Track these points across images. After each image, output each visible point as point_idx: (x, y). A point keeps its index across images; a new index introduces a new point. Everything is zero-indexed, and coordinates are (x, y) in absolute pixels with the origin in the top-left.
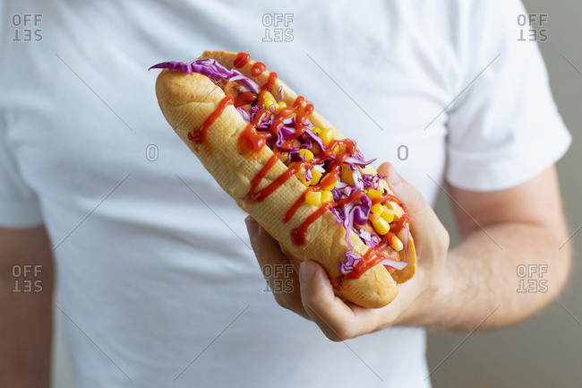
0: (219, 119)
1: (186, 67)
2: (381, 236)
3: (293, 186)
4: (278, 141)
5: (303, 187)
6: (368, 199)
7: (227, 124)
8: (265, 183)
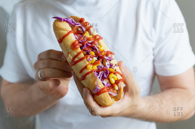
0: (67, 37)
1: (62, 19)
2: (112, 84)
3: (85, 62)
4: (84, 47)
5: (87, 63)
6: (108, 71)
7: (69, 39)
8: (76, 59)
